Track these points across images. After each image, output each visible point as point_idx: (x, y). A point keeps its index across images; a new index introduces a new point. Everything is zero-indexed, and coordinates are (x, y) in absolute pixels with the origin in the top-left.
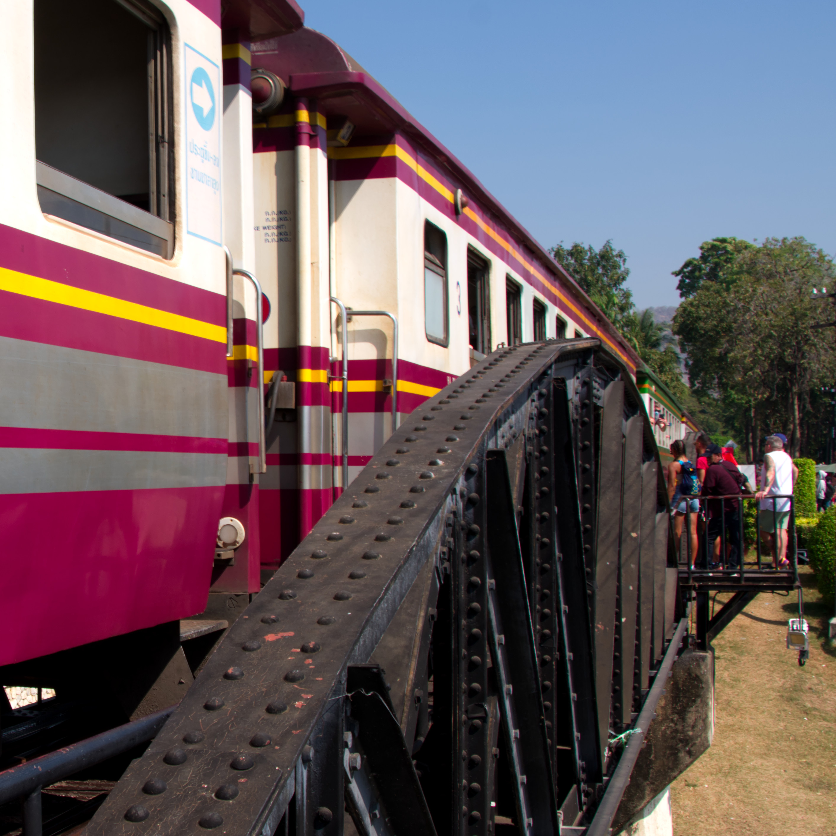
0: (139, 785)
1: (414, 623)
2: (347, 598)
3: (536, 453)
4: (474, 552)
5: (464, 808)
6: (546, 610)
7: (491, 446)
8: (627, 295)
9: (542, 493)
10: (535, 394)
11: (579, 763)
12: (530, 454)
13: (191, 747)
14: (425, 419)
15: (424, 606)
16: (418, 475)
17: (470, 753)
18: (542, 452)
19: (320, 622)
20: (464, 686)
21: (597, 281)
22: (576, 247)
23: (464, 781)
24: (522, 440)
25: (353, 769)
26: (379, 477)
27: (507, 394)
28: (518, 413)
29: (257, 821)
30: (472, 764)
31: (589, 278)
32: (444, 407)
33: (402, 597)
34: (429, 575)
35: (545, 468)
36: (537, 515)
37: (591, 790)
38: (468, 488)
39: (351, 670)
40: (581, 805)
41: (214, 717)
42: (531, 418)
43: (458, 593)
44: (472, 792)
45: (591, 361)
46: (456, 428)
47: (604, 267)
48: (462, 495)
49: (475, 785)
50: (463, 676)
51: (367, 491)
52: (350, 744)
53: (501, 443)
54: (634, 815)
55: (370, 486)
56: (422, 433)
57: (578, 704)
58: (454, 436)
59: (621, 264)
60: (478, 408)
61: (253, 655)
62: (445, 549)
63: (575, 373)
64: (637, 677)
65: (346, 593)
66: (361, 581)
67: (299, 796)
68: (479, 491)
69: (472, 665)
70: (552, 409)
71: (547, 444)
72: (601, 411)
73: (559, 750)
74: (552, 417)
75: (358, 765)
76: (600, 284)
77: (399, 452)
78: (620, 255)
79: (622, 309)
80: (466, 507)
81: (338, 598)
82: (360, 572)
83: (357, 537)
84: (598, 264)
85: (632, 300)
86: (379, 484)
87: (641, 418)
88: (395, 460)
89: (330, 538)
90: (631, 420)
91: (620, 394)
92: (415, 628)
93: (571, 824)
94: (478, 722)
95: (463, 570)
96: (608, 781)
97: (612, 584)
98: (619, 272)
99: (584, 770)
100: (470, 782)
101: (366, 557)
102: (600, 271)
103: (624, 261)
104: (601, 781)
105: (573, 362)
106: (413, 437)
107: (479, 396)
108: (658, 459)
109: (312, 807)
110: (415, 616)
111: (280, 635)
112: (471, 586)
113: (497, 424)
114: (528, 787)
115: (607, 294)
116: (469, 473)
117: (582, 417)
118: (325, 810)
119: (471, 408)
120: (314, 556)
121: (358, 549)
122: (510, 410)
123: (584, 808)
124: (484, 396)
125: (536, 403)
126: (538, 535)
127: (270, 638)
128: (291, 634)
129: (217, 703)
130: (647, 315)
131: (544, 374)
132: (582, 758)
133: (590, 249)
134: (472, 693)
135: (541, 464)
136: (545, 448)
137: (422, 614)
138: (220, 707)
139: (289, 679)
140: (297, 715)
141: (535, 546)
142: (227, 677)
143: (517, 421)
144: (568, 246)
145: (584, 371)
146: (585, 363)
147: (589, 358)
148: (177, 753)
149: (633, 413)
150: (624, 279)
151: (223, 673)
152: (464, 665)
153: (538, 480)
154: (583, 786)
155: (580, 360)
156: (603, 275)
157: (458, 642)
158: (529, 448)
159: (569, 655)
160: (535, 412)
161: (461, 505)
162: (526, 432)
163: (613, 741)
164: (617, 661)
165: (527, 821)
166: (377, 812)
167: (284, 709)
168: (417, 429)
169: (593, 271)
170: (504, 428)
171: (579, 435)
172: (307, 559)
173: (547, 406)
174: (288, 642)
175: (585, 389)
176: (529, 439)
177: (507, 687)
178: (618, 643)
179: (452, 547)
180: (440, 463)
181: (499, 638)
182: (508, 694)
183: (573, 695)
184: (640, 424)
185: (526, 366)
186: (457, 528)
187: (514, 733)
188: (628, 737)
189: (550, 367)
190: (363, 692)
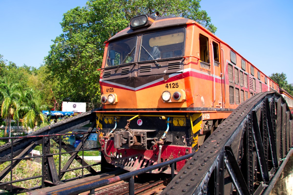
0: (190, 163)
1: (239, 139)
2: (225, 135)
3: (263, 111)
4: (250, 128)
5: (249, 170)
6: (266, 137)
7: (254, 110)
8: (286, 81)
9: (264, 117)
10: (263, 101)
11: (274, 164)
12: (262, 111)
13: (198, 158)
14: (241, 106)
15: (241, 136)
16: (239, 115)
17: (250, 161)
18: (264, 111)
19: (220, 139)
20: (249, 150)
21: (281, 79)
22: (276, 73)
23: (249, 166)
24: (260, 109)
25: (227, 162)
26: (233, 116)
27: (256, 102)
28: (259, 104)
29: (207, 170)
30: (250, 163)
31: (279, 79)
32: (245, 104)
33: (236, 135)
34: (242, 131)
35: (265, 113)
36: (264, 121)
37: (276, 168)
38: (249, 117)
39: (225, 147)
40: (274, 171)
41: (202, 153)
42: (262, 105)
43: (247, 134)
44: (250, 167)
45: (274, 95)
46: (246, 108)
47: (282, 77)
48: (248, 118)
49: (251, 166)
50: (249, 148)
51: (230, 118)
52: (226, 158)
53: (256, 109)
54: (288, 174)
55: (231, 117)
56: (241, 108)
57: (273, 153)
58: (246, 109)
59: (285, 76)
60: (250, 104)
61: (209, 144)
62: (245, 127)
63: (271, 97)
64: (286, 149)
65: (225, 134)
66: (228, 133)
67: (217, 166)
68: (251, 117)
69: (250, 146)
70: (266, 103)
71: (265, 109)
72: (277, 103)
73: (269, 161)
74: (266, 105)
75: (228, 162)
76: (281, 80)
77: (236, 111)
78: (285, 75)
79: (286, 84)
80: (249, 120)
81: (224, 135)
82: (228, 131)
83: (228, 125)
84: (281, 76)
85: (287, 82)
86: (233, 117)
87: (285, 104)
88: (235, 113)
89: (223, 126)
90: (284, 104)
91: (281, 100)
92: (239, 140)
93: (272, 174)
94: (251, 156)
95: (248, 131)
96: (279, 167)
97: (280, 133)
98: (285, 77)
99: (275, 165)
100: (250, 166)
101: (229, 129)
102: (281, 77)
103: (286, 75)
104: (278, 167)
105: (270, 95)
106: (239, 109)
107: (251, 102)
108: (290, 111)
109: (219, 168)
110: (239, 138)
111: (214, 141)
112: (250, 133)
113: (255, 106)
114: (262, 167)
115: (283, 81)
116: (249, 115)
117: (273, 104)
118: (221, 169)
119: (249, 104)
120: (221, 128)
121: (228, 127)
122: (257, 104)
123: (275, 171)
124: (252, 102)
125: (263, 102)
126: (264, 125)
127: (212, 141)
128: (216, 141)
129: (203, 151)
130: (290, 85)
131: (264, 97)
132: (274, 163)
133: (279, 74)
134: (250, 151)
135: (264, 113)
136: (265, 110)
137: (240, 138)
138: (203, 152)
139: (215, 148)
140: (215, 153)
141: (263, 126)
142: (205, 147)
143: (259, 105)
144: (275, 73)
145: (273, 97)
146: (273, 95)
147: (274, 94)
148: (196, 159)
149: (284, 103)
150: (286, 79)
151: (204, 147)
152: (249, 146)
153: (263, 115)
154: (275, 168)
155: (272, 95)
156: (282, 78)
157: (247, 142)
158: (262, 110)
159: (271, 145)
160: (263, 104)
161: (248, 120)
162: (261, 107)
163: (281, 160)
164: (281, 146)
165: (262, 173)
166: (231, 170)
167: (213, 153)
168: (240, 108)
169: (280, 77)
170: (256, 107)
171: (272, 107)
172: (220, 129)
173: (265, 103)
174: (215, 142)
175: (273, 100)
176: (262, 109)
177: (257, 150)
178: (281, 143)
179: (246, 127)
180: (243, 113)
181: (256, 142)
182: (258, 151)
183: (272, 152)
184: (285, 105)
185: (260, 97)
186: (247, 124)
187: (259, 158)
188: (284, 160)
189: (265, 96)
190: (227, 150)
